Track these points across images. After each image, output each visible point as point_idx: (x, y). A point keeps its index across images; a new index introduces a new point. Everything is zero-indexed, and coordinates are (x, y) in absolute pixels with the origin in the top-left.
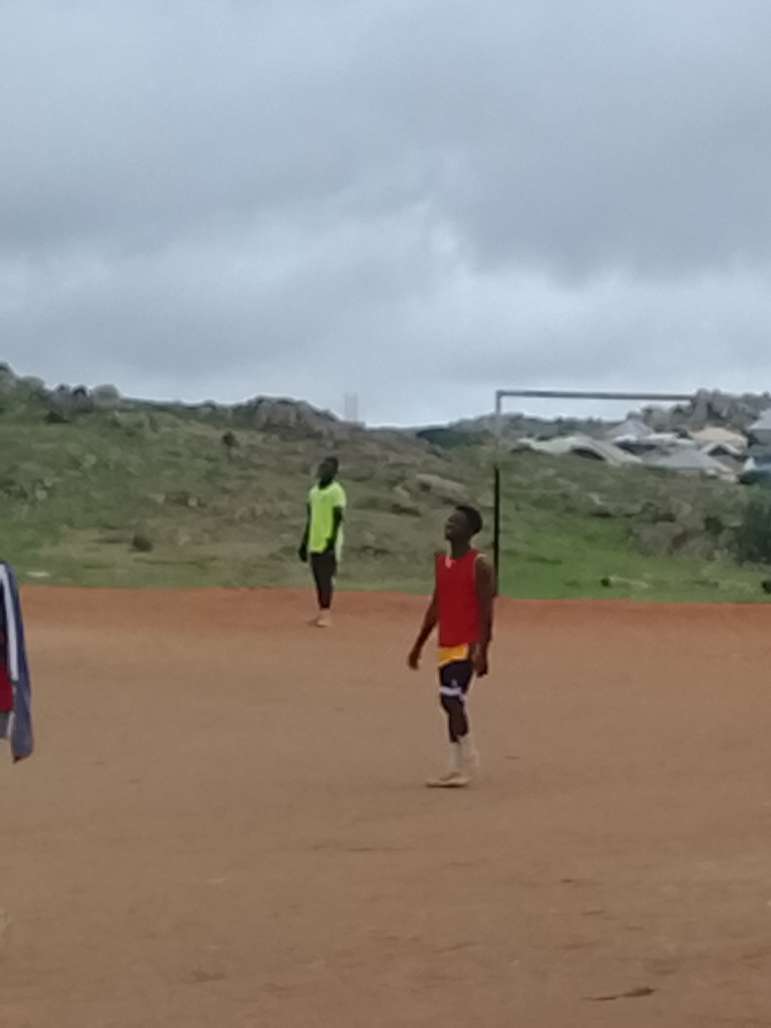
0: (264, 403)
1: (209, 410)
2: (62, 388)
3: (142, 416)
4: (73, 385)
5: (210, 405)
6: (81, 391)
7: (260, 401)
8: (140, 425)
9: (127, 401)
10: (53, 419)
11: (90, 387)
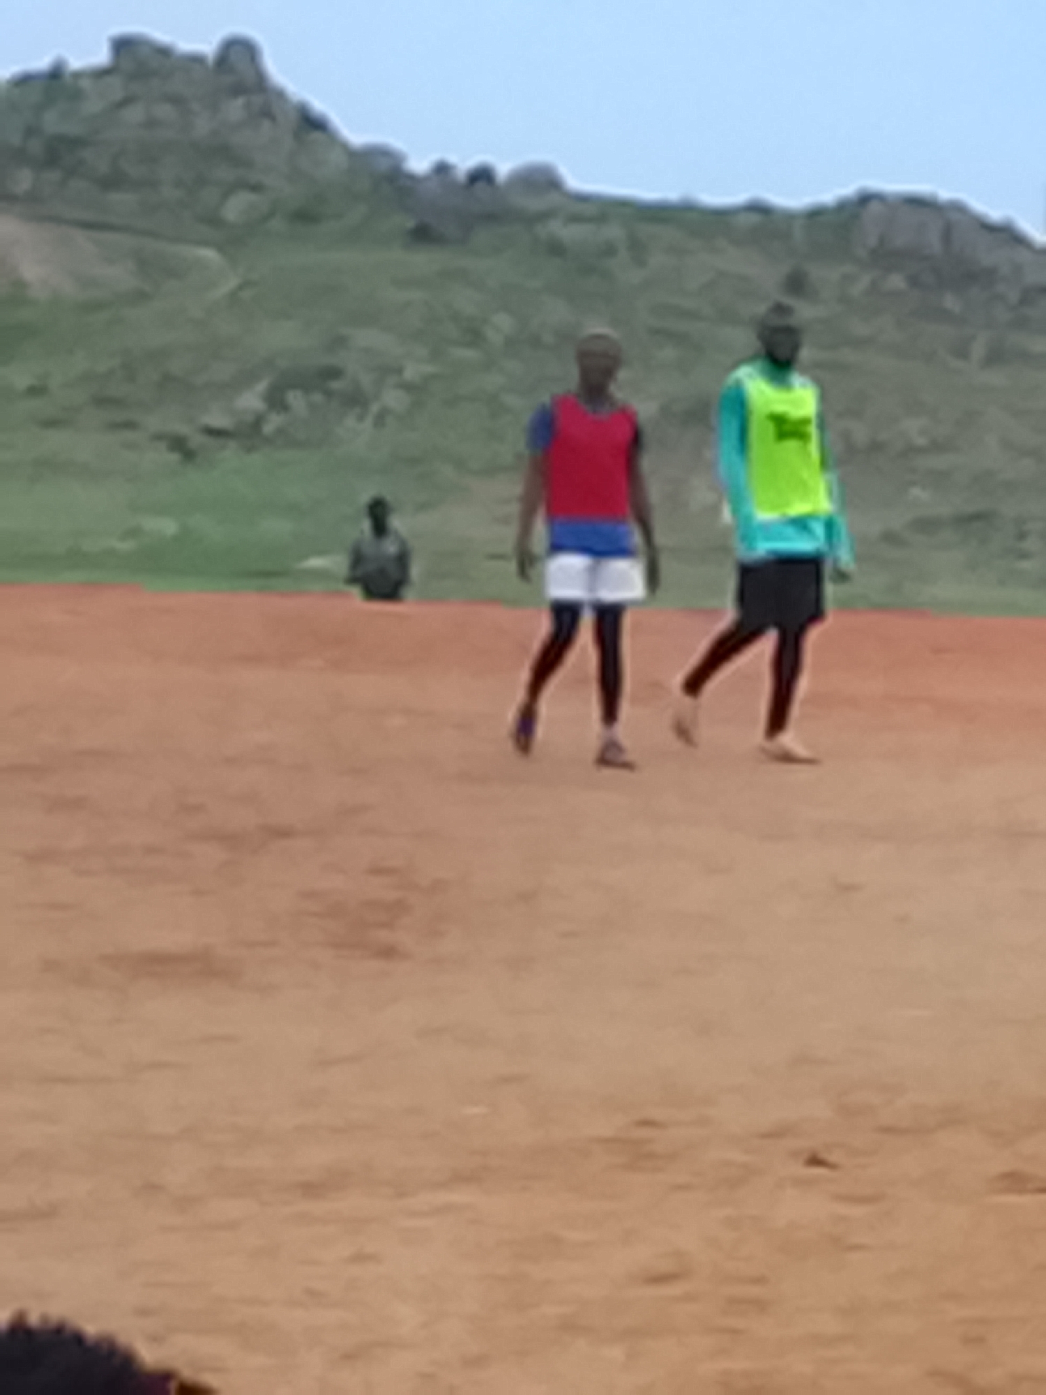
0: (874, 207)
1: (755, 218)
2: (442, 169)
3: (614, 232)
4: (464, 163)
5: (759, 209)
6: (482, 176)
7: (865, 199)
8: (609, 250)
9: (583, 198)
10: (422, 235)
11: (504, 169)
